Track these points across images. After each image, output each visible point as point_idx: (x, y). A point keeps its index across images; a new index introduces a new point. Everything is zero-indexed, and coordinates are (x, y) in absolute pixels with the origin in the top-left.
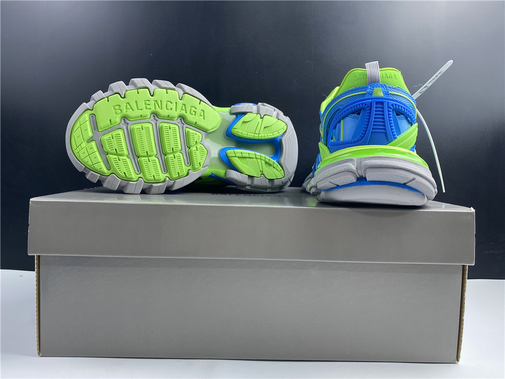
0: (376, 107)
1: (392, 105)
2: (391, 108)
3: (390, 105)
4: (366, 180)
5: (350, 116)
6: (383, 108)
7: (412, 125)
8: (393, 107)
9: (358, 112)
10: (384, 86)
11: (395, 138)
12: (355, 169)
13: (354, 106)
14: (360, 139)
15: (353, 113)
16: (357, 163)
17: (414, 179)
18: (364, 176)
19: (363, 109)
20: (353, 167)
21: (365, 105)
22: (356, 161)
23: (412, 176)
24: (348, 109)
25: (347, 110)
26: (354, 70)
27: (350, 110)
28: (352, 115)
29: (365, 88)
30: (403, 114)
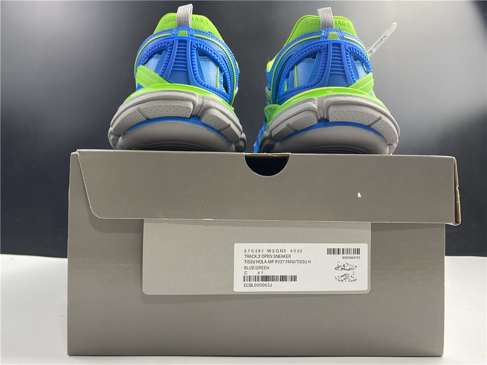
0: (333, 49)
1: (349, 48)
2: (348, 51)
3: (347, 48)
4: (329, 121)
5: (305, 61)
6: (340, 50)
7: (368, 73)
8: (350, 50)
9: (313, 55)
10: (339, 31)
11: (354, 82)
12: (316, 108)
13: (309, 49)
14: (318, 82)
15: (307, 57)
16: (318, 102)
17: (380, 118)
18: (325, 117)
19: (320, 51)
20: (315, 106)
21: (321, 47)
22: (316, 100)
23: (378, 115)
24: (303, 52)
25: (301, 53)
26: (306, 17)
27: (305, 53)
28: (307, 59)
29: (319, 33)
30: (360, 60)
